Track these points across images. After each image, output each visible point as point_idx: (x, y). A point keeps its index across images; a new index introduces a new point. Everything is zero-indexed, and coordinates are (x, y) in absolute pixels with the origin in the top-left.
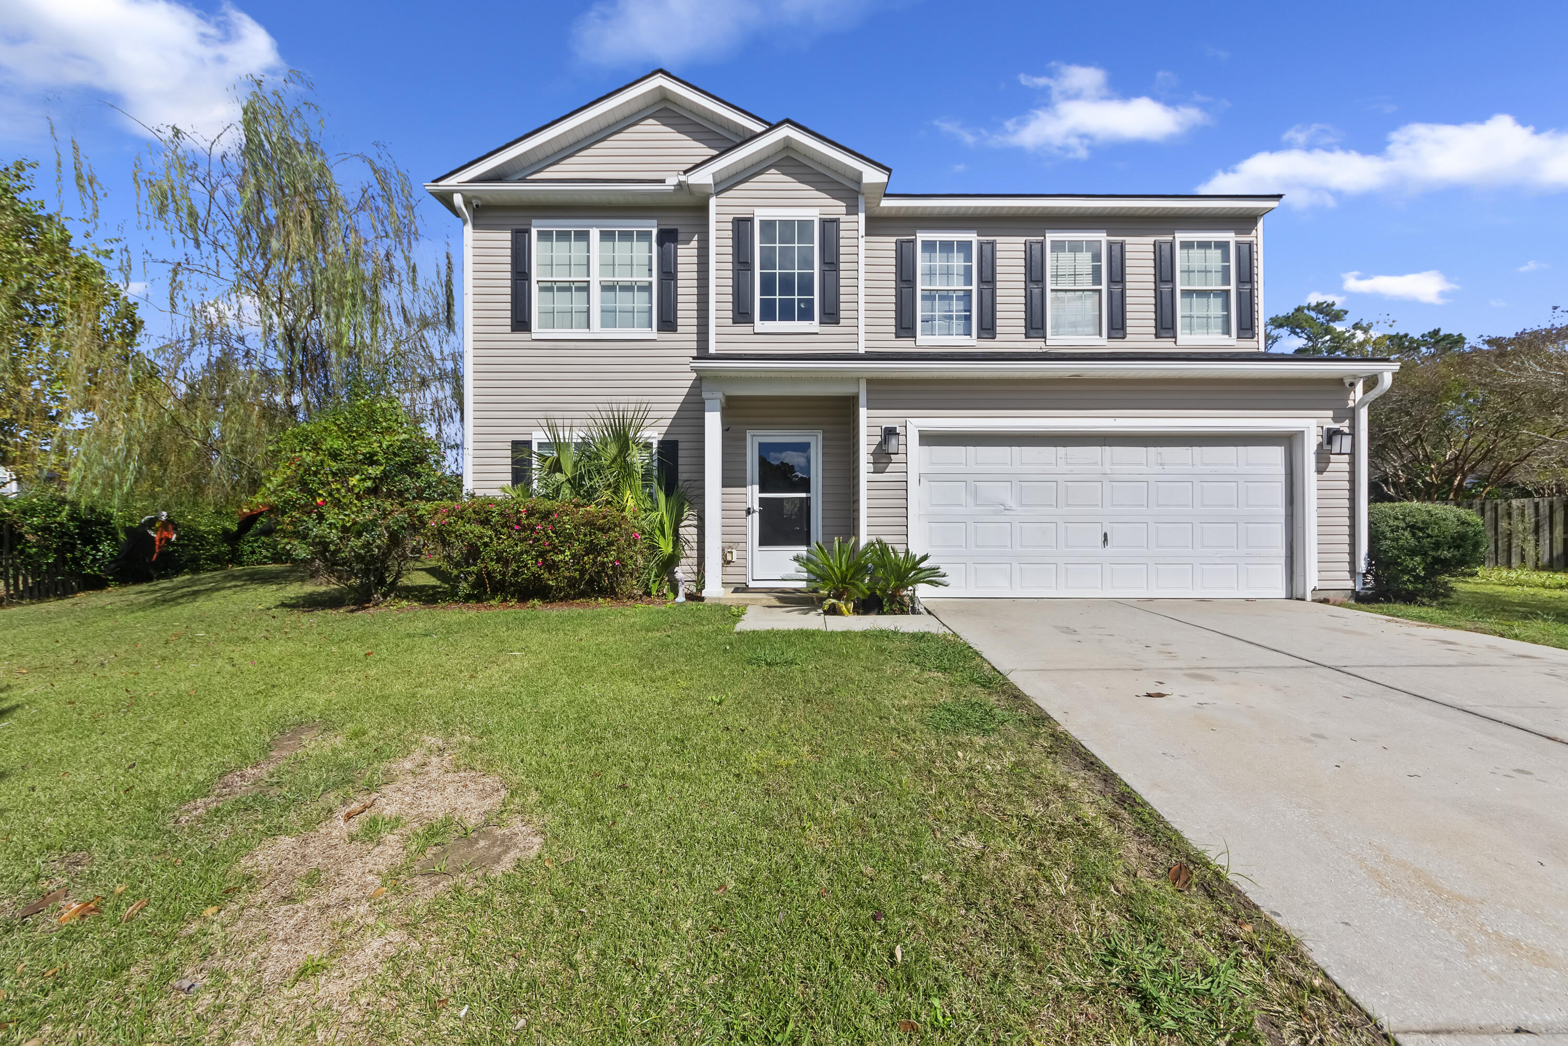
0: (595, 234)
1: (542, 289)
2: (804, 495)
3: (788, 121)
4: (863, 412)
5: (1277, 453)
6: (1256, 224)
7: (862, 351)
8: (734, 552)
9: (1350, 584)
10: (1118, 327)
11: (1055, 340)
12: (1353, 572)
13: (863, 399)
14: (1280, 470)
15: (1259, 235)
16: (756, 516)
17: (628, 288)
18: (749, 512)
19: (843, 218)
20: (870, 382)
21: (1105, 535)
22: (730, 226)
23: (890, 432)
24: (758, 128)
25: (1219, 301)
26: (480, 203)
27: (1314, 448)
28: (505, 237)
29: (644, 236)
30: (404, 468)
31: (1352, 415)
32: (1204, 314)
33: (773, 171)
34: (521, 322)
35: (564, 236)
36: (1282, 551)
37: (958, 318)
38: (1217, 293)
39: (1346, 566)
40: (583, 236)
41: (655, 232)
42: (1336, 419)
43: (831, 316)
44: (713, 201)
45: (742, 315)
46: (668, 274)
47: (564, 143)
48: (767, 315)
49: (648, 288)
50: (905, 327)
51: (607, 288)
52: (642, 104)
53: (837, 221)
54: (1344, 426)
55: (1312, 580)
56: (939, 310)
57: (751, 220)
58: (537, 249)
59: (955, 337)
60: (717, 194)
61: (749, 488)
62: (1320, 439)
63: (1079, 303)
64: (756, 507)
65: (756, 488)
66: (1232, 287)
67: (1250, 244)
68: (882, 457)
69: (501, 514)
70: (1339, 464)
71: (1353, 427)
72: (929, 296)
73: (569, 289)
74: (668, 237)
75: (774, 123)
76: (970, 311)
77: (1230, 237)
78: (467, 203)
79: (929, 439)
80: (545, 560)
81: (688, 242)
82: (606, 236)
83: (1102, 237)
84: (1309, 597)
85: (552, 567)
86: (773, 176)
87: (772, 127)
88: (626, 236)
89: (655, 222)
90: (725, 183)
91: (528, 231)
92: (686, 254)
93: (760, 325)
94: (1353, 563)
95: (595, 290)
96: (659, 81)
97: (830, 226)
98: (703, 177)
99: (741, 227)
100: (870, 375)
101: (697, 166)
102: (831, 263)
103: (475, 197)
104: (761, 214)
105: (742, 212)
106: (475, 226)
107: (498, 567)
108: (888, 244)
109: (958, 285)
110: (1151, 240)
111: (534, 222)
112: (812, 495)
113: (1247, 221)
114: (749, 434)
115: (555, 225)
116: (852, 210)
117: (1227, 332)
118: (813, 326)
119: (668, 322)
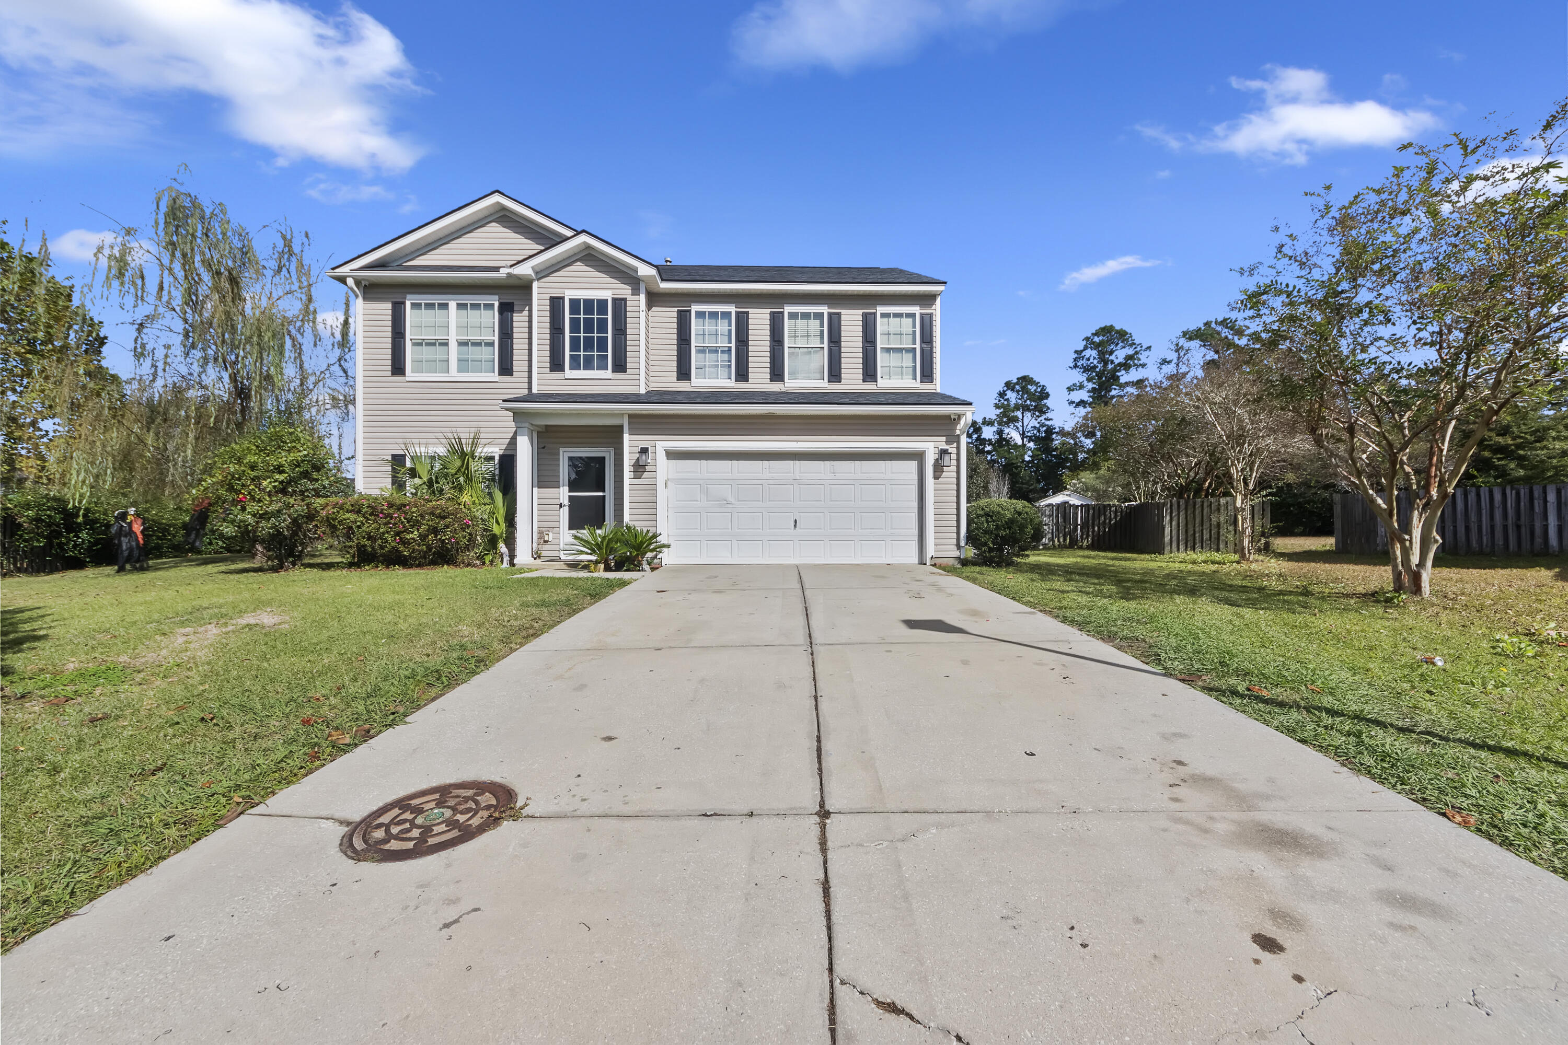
0: (453, 305)
1: (414, 344)
2: (601, 494)
3: (584, 231)
4: (626, 437)
5: (913, 465)
6: (935, 300)
7: (643, 391)
8: (550, 534)
9: (957, 554)
10: (835, 374)
11: (791, 383)
12: (959, 547)
13: (626, 428)
14: (915, 477)
15: (937, 309)
16: (566, 509)
17: (477, 344)
18: (561, 506)
19: (629, 298)
20: (631, 416)
21: (796, 521)
22: (548, 302)
23: (644, 451)
24: (569, 233)
25: (911, 355)
26: (367, 283)
27: (933, 462)
28: (389, 306)
29: (490, 307)
30: (306, 475)
31: (957, 440)
32: (900, 365)
33: (579, 263)
34: (398, 368)
35: (430, 306)
36: (916, 532)
37: (723, 366)
38: (908, 350)
39: (955, 541)
40: (444, 306)
41: (497, 304)
42: (948, 442)
43: (620, 366)
44: (535, 285)
45: (556, 365)
46: (506, 334)
47: (430, 240)
48: (575, 365)
49: (491, 344)
50: (684, 373)
51: (462, 344)
52: (486, 213)
53: (625, 300)
54: (952, 449)
55: (930, 551)
56: (709, 360)
57: (563, 298)
58: (410, 315)
59: (707, 380)
60: (539, 279)
61: (561, 488)
62: (937, 456)
63: (808, 357)
64: (566, 502)
65: (567, 488)
66: (918, 346)
67: (931, 315)
68: (639, 468)
69: (368, 507)
70: (949, 473)
71: (958, 448)
72: (701, 351)
73: (434, 344)
74: (506, 309)
75: (579, 230)
76: (730, 361)
77: (916, 310)
78: (358, 282)
79: (672, 455)
80: (401, 539)
81: (521, 311)
82: (461, 306)
83: (824, 309)
84: (928, 563)
85: (404, 542)
86: (579, 267)
87: (578, 233)
88: (476, 306)
89: (497, 297)
90: (544, 272)
91: (404, 303)
92: (519, 320)
93: (568, 373)
94: (958, 539)
95: (453, 345)
96: (497, 198)
97: (620, 304)
98: (525, 270)
99: (556, 303)
100: (630, 412)
101: (525, 259)
102: (621, 331)
103: (364, 280)
104: (569, 294)
105: (556, 293)
106: (365, 299)
107: (365, 542)
108: (668, 315)
109: (723, 343)
110: (860, 312)
111: (408, 296)
112: (606, 494)
113: (927, 299)
114: (561, 450)
115: (423, 299)
116: (636, 292)
117: (915, 378)
118: (608, 373)
119: (506, 369)
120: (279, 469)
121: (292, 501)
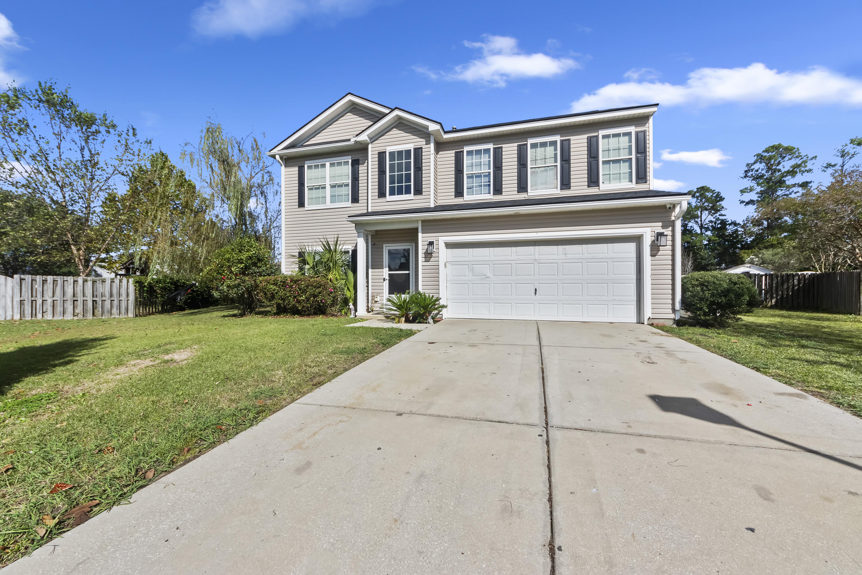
0: (328, 164)
1: (309, 189)
2: (407, 272)
3: (396, 108)
4: (420, 235)
5: (632, 246)
6: (648, 120)
7: (432, 205)
8: (378, 297)
9: (672, 316)
10: (566, 184)
11: (532, 193)
12: (674, 310)
13: (420, 230)
14: (634, 255)
15: (650, 127)
16: (387, 282)
17: (340, 186)
18: (384, 280)
19: (424, 147)
20: (423, 221)
21: (536, 290)
22: (377, 156)
23: (431, 243)
24: (387, 111)
25: (627, 164)
26: (286, 157)
27: (650, 243)
28: (297, 169)
29: (346, 163)
30: (255, 264)
31: (672, 224)
32: (618, 172)
33: (394, 129)
34: (301, 204)
35: (317, 167)
36: (634, 298)
37: (485, 186)
38: (624, 161)
39: (670, 306)
40: (323, 166)
41: (350, 161)
42: (663, 227)
43: (418, 191)
44: (370, 146)
45: (382, 194)
46: (355, 178)
47: (316, 129)
48: (392, 193)
49: (347, 185)
50: (459, 193)
51: (333, 186)
52: (344, 108)
53: (421, 148)
54: (668, 232)
55: (648, 313)
56: (475, 182)
57: (385, 152)
58: (307, 172)
59: (474, 196)
60: (372, 143)
61: (384, 269)
62: (653, 238)
63: (545, 173)
64: (387, 277)
65: (387, 269)
66: (633, 157)
67: (644, 132)
68: (428, 255)
69: (281, 282)
70: (665, 251)
71: (673, 231)
72: (470, 177)
73: (319, 188)
74: (355, 163)
75: (393, 108)
76: (490, 182)
77: (632, 129)
78: (281, 158)
79: (449, 246)
80: (297, 300)
81: (363, 164)
82: (332, 165)
83: (557, 138)
84: (646, 323)
85: (299, 302)
86: (395, 131)
87: (393, 110)
88: (339, 164)
89: (350, 157)
90: (374, 138)
91: (304, 166)
92: (362, 168)
93: (389, 198)
94: (673, 304)
95: (328, 187)
96: (350, 98)
97: (418, 151)
98: (364, 137)
99: (381, 155)
100: (423, 219)
101: (363, 131)
102: (419, 168)
103: (284, 155)
104: (389, 149)
105: (381, 149)
106: (285, 166)
107: (280, 301)
108: (449, 155)
109: (484, 170)
110: (586, 136)
111: (306, 162)
112: (411, 272)
113: (643, 119)
114: (384, 245)
115: (313, 163)
116: (428, 143)
117: (631, 181)
118: (411, 196)
119: (355, 199)
120: (241, 261)
121: (247, 278)
